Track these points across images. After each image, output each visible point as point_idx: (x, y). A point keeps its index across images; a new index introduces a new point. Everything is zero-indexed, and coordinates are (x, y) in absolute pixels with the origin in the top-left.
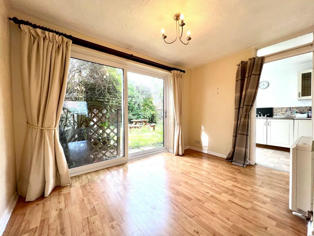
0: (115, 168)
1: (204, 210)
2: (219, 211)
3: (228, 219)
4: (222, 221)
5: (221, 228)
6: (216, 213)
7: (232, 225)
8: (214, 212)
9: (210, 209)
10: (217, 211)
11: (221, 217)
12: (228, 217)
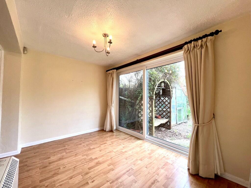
0: (135, 137)
1: (76, 174)
2: (70, 182)
3: (61, 185)
4: (62, 181)
5: (58, 178)
6: (70, 180)
7: (56, 185)
8: (71, 179)
9: (75, 178)
10: (71, 181)
11: (65, 182)
12: (63, 186)
